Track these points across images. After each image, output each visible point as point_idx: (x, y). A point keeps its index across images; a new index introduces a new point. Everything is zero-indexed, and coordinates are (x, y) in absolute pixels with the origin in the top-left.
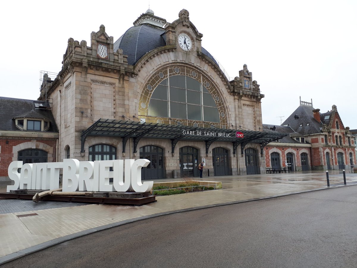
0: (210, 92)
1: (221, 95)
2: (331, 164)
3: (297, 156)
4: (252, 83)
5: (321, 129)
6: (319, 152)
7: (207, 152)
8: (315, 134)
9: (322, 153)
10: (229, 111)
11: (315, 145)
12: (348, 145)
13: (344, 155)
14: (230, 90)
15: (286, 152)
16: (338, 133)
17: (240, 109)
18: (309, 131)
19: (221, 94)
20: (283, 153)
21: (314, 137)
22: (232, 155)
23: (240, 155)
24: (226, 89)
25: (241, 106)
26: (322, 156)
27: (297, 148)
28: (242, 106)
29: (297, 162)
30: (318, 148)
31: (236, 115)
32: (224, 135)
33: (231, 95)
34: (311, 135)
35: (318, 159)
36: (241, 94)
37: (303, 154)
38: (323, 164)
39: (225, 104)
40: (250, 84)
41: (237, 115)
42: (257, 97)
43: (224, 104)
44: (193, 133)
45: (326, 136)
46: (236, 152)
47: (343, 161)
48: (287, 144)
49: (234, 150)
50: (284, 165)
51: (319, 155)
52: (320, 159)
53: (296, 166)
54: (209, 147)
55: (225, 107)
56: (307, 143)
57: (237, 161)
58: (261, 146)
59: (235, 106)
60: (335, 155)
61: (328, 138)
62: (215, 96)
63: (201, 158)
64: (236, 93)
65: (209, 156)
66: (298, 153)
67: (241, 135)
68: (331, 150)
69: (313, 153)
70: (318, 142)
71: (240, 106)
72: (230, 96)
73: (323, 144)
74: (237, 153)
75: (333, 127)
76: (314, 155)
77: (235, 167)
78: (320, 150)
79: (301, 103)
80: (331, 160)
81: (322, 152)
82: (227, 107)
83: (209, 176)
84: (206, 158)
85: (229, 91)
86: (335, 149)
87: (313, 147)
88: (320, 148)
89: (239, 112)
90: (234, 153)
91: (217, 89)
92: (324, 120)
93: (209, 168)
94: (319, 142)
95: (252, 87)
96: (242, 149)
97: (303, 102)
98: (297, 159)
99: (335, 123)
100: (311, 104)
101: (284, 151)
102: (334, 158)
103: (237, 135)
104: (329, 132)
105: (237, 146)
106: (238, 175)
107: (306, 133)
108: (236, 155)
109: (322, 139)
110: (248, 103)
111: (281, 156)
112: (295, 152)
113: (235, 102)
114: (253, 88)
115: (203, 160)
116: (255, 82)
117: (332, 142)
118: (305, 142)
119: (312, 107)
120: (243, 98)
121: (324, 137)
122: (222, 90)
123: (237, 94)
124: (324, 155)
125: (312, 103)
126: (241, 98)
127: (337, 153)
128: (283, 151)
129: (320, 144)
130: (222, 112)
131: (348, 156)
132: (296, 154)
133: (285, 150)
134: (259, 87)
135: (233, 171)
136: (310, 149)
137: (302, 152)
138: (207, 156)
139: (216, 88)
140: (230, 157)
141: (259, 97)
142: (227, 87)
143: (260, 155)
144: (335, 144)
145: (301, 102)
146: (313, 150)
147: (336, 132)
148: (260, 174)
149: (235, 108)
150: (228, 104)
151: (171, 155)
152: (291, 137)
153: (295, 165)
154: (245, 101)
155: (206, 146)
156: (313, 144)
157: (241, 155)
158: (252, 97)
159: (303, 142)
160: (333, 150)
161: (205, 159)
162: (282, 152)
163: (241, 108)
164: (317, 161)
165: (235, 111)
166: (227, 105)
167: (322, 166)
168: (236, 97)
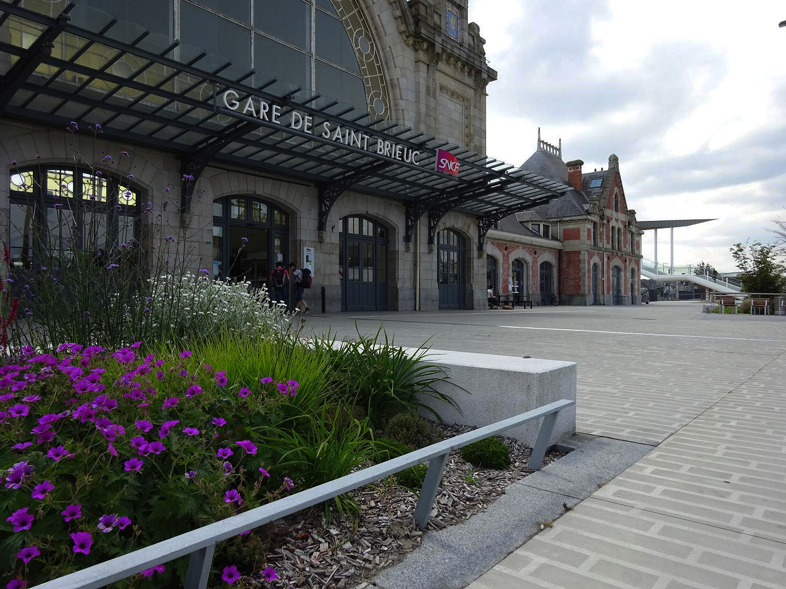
0: (343, 15)
1: (376, 37)
2: (600, 292)
3: (532, 270)
4: (466, 27)
5: (586, 207)
6: (579, 261)
7: (321, 227)
8: (575, 218)
9: (587, 265)
10: (399, 97)
11: (571, 245)
12: (630, 250)
13: (622, 274)
14: (407, 26)
15: (513, 256)
16: (617, 220)
17: (432, 99)
18: (558, 210)
19: (378, 34)
20: (506, 257)
21: (571, 226)
22: (400, 246)
23: (423, 248)
24: (394, 21)
25: (435, 91)
26: (586, 271)
27: (534, 250)
28: (438, 91)
29: (533, 283)
30: (578, 253)
31: (418, 113)
32: (398, 152)
33: (407, 45)
34: (565, 219)
35: (575, 278)
36: (438, 49)
37: (546, 266)
38: (587, 292)
39: (389, 72)
40: (462, 30)
41: (423, 115)
42: (479, 72)
43: (386, 71)
44: (274, 113)
45: (595, 223)
46: (413, 236)
47: (619, 286)
48: (517, 237)
49: (408, 228)
50: (506, 288)
51: (580, 270)
52: (580, 278)
53: (530, 292)
54: (330, 207)
55: (389, 82)
56: (554, 238)
57: (415, 265)
58: (481, 225)
59: (417, 84)
60: (608, 272)
61: (598, 231)
62: (359, 34)
63: (298, 244)
64: (424, 40)
65: (327, 240)
66: (535, 261)
67: (452, 164)
68: (602, 260)
69: (564, 265)
70: (579, 239)
71: (432, 89)
72: (405, 46)
73: (588, 242)
74: (416, 240)
75: (609, 207)
76: (567, 268)
77: (408, 284)
78: (581, 257)
79: (539, 145)
80: (600, 282)
81: (586, 262)
82: (392, 84)
83: (323, 311)
84: (318, 245)
85: (403, 28)
86: (608, 258)
87: (567, 250)
88: (582, 253)
89: (427, 106)
90: (407, 239)
91: (366, 12)
92: (589, 190)
93: (326, 283)
94: (581, 238)
95: (467, 39)
96: (431, 229)
97: (543, 142)
98: (533, 276)
99: (614, 197)
100: (559, 150)
101: (508, 255)
102: (607, 277)
103: (439, 163)
104: (602, 217)
105: (417, 217)
106: (415, 310)
107: (553, 216)
108: (411, 245)
109: (589, 230)
110: (452, 85)
111: (501, 267)
112: (529, 258)
113: (417, 71)
114: (469, 45)
115: (305, 253)
116: (474, 28)
117: (605, 241)
118: (550, 237)
119: (559, 157)
120: (442, 65)
121: (591, 226)
122: (380, 19)
123: (425, 46)
124: (589, 271)
125: (560, 148)
126: (437, 63)
127: (611, 268)
128: (506, 252)
129: (583, 243)
130: (377, 95)
131: (629, 274)
132: (531, 265)
133: (510, 252)
134: (484, 46)
135: (400, 297)
136: (560, 252)
137: (544, 260)
138: (321, 240)
139: (361, 8)
140: (396, 253)
141: (485, 76)
142: (398, 13)
143: (475, 253)
144: (610, 246)
145: (540, 141)
146: (565, 258)
147: (614, 219)
148: (473, 309)
149: (417, 92)
150: (396, 73)
151: (174, 222)
152: (521, 222)
153: (528, 292)
154: (447, 78)
155: (321, 201)
156: (566, 242)
157: (427, 246)
158: (466, 68)
159: (546, 235)
160: (606, 259)
161: (312, 249)
162: (504, 254)
163: (435, 97)
164: (572, 282)
165: (418, 101)
166: (395, 77)
167: (584, 295)
168: (422, 55)
